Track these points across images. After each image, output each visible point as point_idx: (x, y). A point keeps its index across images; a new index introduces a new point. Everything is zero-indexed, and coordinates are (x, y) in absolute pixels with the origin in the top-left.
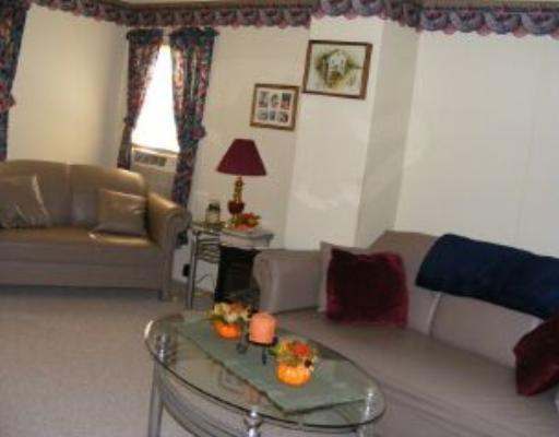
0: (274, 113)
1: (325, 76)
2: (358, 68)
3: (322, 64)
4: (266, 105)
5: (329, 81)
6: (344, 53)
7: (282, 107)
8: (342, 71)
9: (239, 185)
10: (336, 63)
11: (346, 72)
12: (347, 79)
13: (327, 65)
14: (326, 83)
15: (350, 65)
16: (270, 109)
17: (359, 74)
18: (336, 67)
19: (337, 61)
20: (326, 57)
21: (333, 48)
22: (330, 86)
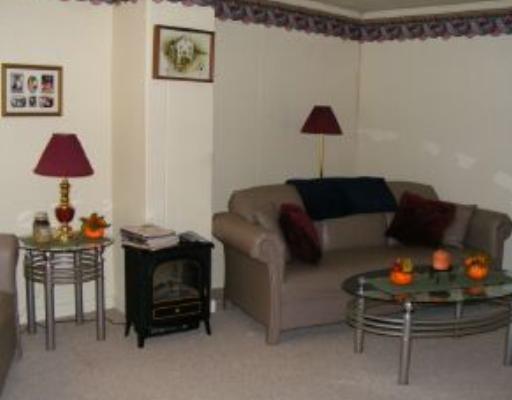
0: (34, 98)
1: (175, 62)
2: (204, 53)
3: (171, 49)
4: (20, 89)
5: (180, 66)
6: (190, 40)
7: (44, 90)
8: (190, 57)
9: (66, 188)
10: (183, 49)
11: (194, 58)
12: (195, 64)
13: (176, 51)
14: (175, 68)
15: (197, 51)
16: (27, 94)
17: (206, 59)
18: (185, 53)
19: (184, 47)
20: (173, 43)
21: (180, 34)
22: (180, 70)
